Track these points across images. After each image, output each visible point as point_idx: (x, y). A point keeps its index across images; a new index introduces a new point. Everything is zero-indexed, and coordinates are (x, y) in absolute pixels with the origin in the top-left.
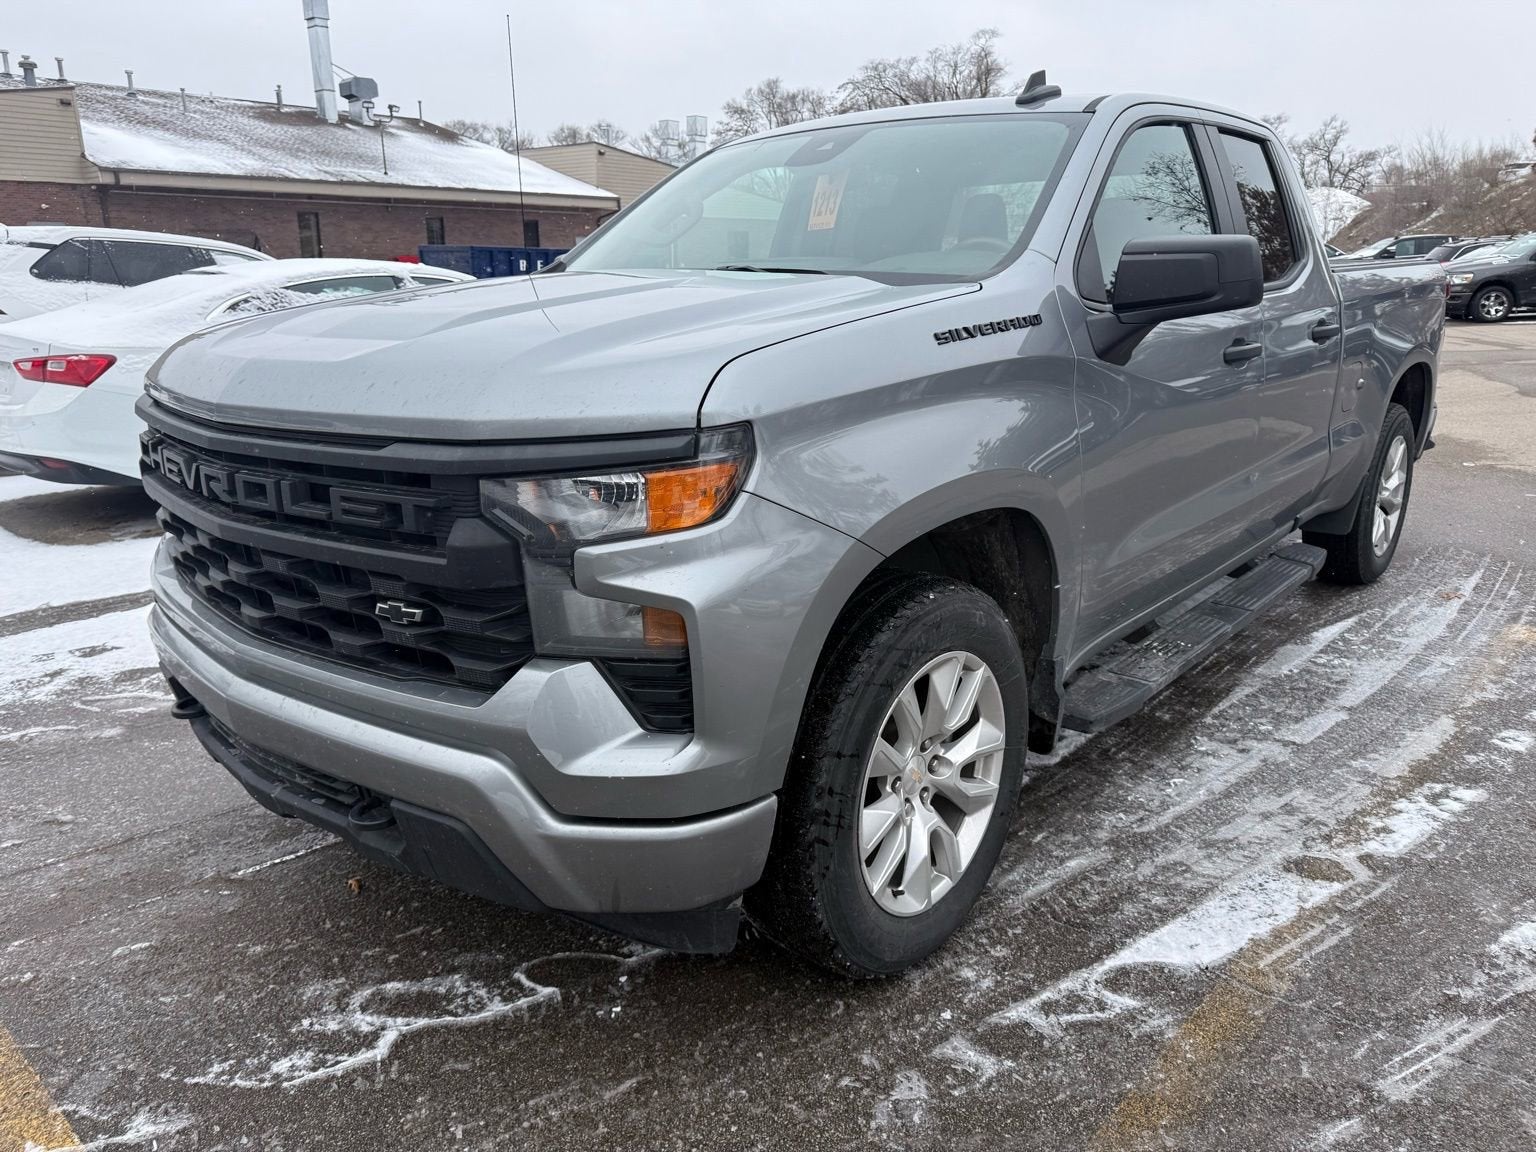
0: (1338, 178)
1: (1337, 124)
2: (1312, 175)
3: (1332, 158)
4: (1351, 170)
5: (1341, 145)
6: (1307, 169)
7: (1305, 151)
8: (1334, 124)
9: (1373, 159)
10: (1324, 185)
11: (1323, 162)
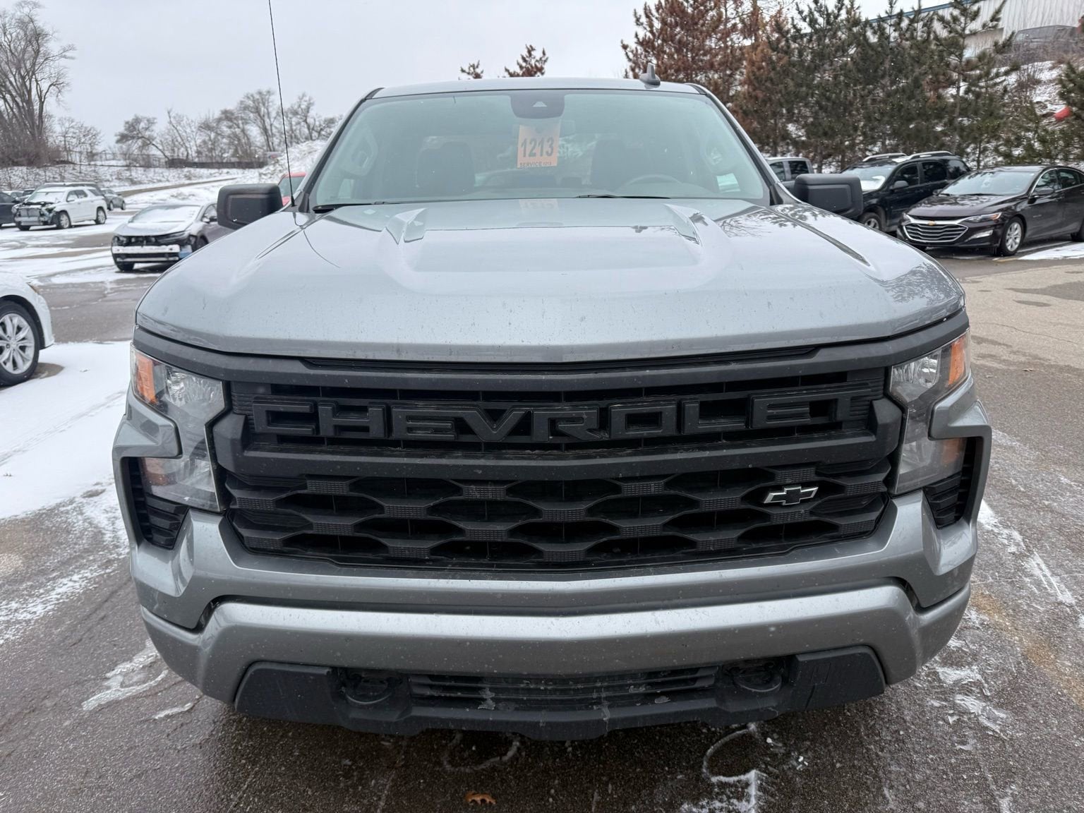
0: (315, 134)
1: (307, 98)
2: (298, 131)
3: (308, 120)
4: (321, 130)
5: (312, 113)
6: (294, 128)
7: (290, 115)
8: (305, 98)
9: (333, 123)
10: (307, 139)
11: (303, 123)
